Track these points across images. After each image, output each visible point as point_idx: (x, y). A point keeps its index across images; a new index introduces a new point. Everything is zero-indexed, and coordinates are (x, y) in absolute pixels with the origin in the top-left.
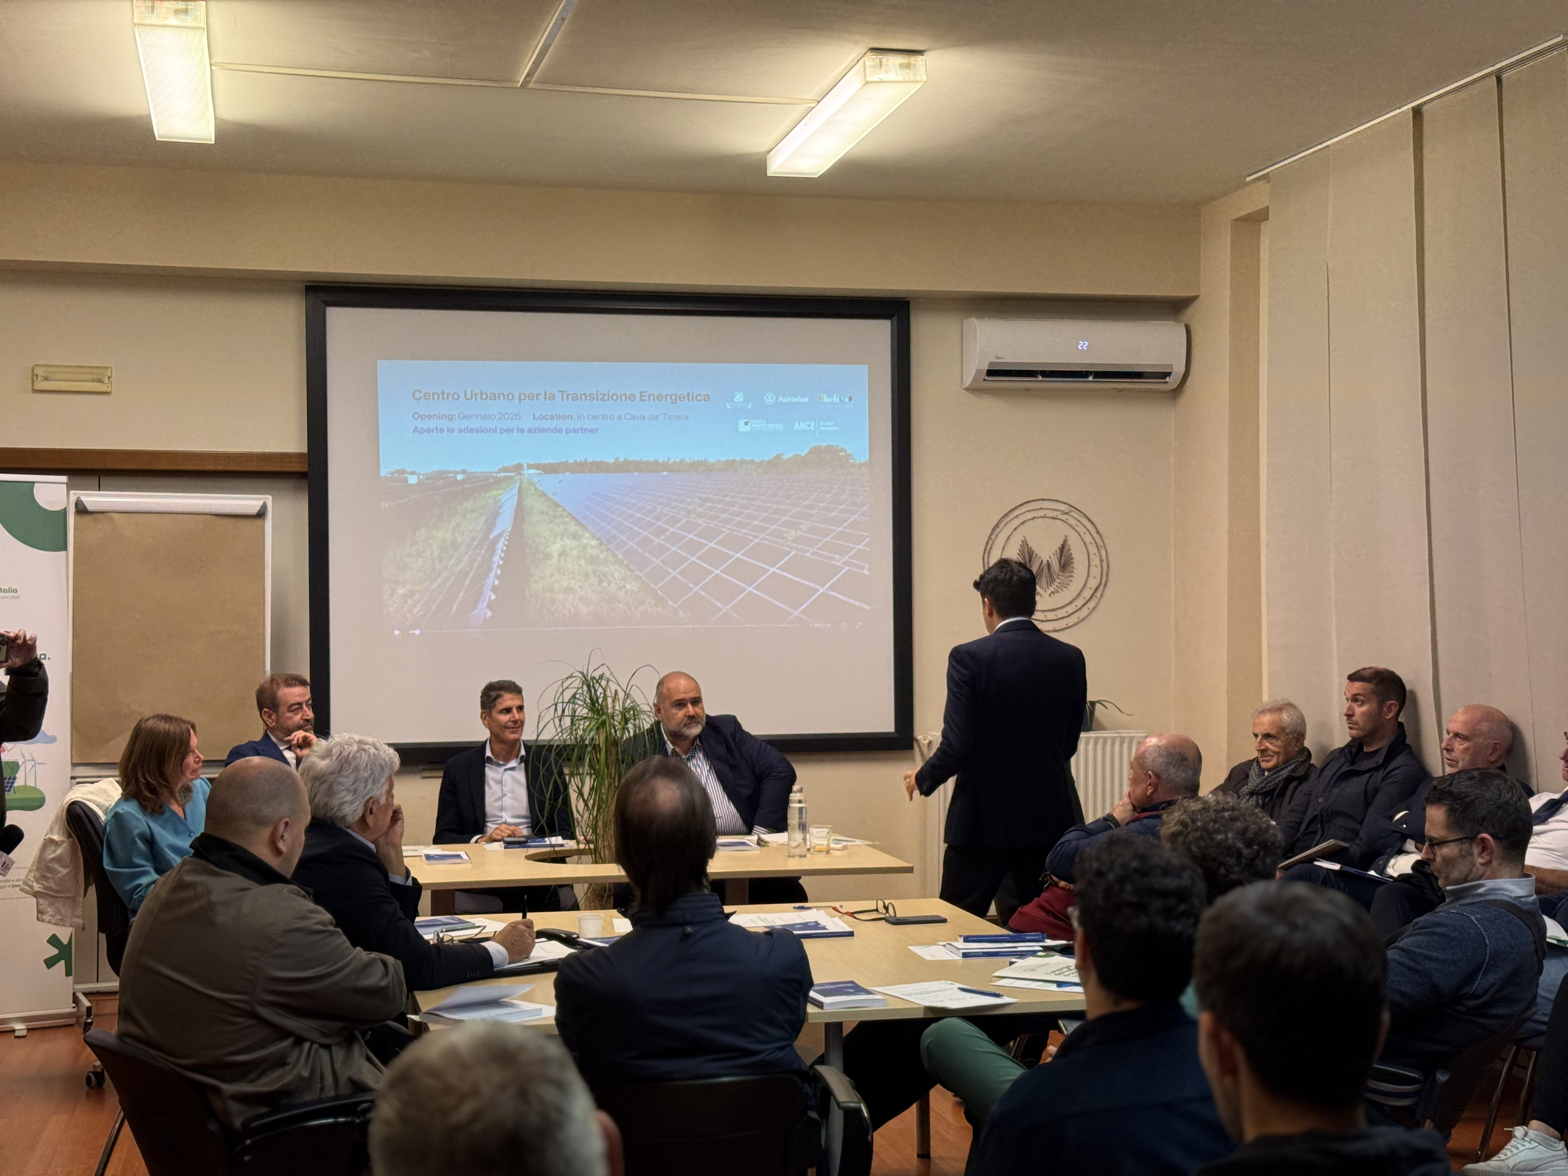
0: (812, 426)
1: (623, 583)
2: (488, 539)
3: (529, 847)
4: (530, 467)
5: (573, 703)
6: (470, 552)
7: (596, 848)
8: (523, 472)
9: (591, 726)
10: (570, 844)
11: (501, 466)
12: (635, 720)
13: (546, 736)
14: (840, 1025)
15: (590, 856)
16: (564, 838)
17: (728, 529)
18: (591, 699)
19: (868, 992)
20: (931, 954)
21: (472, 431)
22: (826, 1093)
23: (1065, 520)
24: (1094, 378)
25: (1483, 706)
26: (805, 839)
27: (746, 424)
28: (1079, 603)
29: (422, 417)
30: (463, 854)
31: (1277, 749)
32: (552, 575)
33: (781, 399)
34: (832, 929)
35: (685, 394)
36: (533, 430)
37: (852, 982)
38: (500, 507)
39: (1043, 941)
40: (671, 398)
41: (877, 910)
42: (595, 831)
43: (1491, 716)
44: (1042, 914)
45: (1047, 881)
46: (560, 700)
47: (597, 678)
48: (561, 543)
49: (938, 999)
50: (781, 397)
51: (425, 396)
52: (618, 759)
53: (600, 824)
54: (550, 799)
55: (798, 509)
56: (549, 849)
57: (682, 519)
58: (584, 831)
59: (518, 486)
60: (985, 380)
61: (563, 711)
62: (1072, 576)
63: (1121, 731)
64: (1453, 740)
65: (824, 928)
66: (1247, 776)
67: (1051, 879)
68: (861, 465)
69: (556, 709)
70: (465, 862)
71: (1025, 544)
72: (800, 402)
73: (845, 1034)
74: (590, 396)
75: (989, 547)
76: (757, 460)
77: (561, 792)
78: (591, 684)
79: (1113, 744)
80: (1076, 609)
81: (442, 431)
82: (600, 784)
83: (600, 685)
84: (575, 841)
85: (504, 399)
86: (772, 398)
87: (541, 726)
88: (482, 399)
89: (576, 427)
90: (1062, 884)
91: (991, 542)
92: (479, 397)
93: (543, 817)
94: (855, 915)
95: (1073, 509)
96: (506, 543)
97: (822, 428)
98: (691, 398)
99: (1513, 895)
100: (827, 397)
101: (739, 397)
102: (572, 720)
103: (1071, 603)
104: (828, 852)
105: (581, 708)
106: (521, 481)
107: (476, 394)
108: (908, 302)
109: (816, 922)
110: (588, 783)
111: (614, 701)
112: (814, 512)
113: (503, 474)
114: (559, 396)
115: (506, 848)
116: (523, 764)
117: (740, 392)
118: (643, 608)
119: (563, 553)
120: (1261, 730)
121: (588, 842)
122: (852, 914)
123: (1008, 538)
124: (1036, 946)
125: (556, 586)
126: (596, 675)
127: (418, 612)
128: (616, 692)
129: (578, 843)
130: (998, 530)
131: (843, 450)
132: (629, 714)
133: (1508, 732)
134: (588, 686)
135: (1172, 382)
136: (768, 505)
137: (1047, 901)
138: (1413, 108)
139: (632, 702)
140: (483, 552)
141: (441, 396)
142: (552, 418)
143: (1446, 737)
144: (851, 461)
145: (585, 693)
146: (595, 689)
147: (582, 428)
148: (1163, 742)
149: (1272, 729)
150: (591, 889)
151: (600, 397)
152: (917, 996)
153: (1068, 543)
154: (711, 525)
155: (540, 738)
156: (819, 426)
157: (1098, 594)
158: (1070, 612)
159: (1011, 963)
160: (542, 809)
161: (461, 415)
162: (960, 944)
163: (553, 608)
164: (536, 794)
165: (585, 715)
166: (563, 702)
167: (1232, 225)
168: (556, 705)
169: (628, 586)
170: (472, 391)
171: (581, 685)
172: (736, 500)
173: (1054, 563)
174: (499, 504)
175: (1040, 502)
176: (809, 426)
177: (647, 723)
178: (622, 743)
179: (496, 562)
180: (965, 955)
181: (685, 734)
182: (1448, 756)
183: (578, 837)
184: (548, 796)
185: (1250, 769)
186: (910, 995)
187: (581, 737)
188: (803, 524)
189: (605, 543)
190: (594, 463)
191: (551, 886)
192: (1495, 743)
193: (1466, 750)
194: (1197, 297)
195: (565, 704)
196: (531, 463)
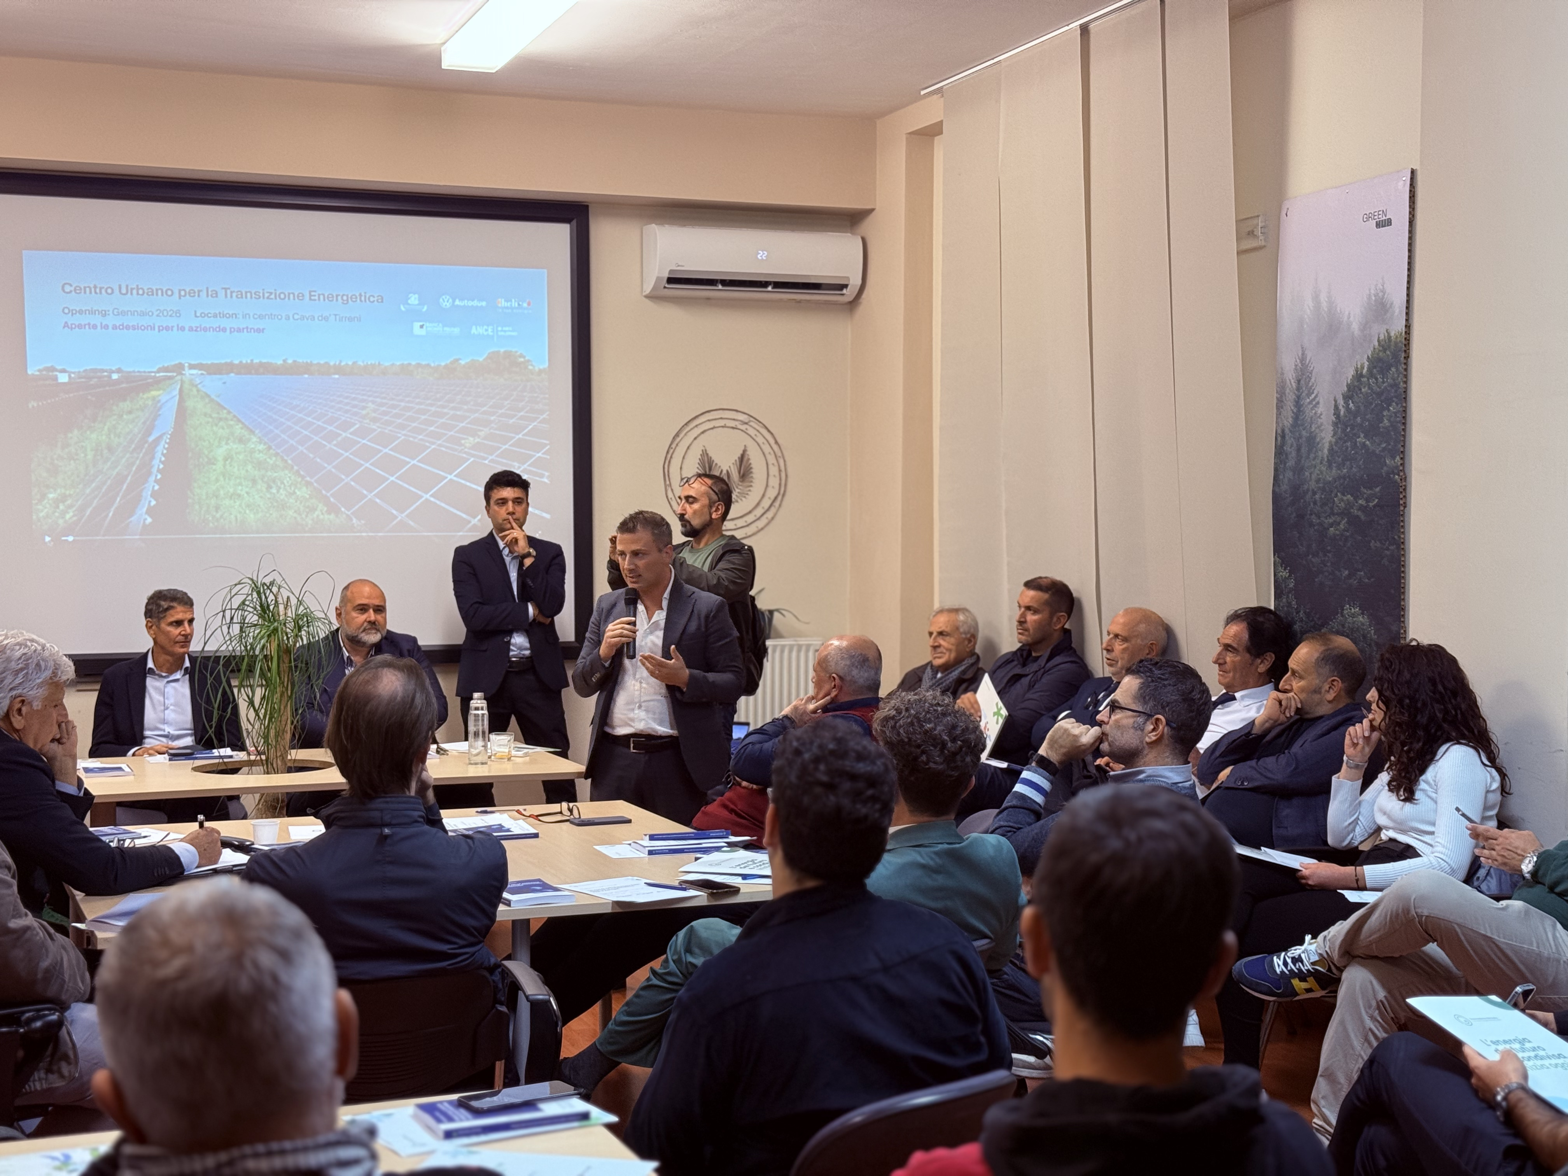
0: (490, 330)
1: (293, 489)
2: (147, 442)
3: (196, 758)
4: (192, 367)
5: (242, 610)
6: (128, 455)
7: (267, 760)
8: (184, 372)
9: (262, 633)
10: (241, 756)
11: (161, 366)
12: (308, 627)
13: (211, 647)
14: (527, 921)
15: (261, 767)
16: (233, 750)
17: (404, 435)
18: (261, 606)
19: (556, 889)
20: (617, 853)
21: (128, 328)
22: (515, 987)
23: (744, 429)
24: (773, 288)
25: (1140, 609)
26: (485, 746)
27: (422, 327)
28: (759, 512)
29: (73, 313)
30: (124, 766)
31: (950, 647)
32: (217, 480)
33: (457, 302)
34: (516, 831)
35: (358, 294)
36: (194, 329)
37: (539, 880)
38: (160, 408)
39: (727, 838)
40: (342, 299)
41: (561, 813)
42: (266, 742)
43: (1148, 618)
44: (725, 813)
45: (731, 781)
46: (229, 607)
47: (268, 584)
48: (225, 447)
49: (626, 894)
50: (457, 300)
51: (75, 290)
52: (290, 667)
53: (272, 733)
54: (218, 709)
55: (477, 415)
56: (217, 761)
57: (355, 424)
58: (255, 741)
59: (179, 387)
60: (665, 287)
61: (232, 618)
62: (751, 486)
63: (798, 639)
64: (1113, 641)
65: (508, 830)
66: (920, 680)
67: (735, 779)
68: (541, 371)
69: (224, 616)
70: (128, 774)
71: (705, 453)
72: (477, 306)
73: (532, 933)
74: (255, 294)
75: (669, 456)
76: (432, 365)
77: (229, 703)
78: (262, 591)
79: (790, 651)
80: (755, 518)
81: (95, 327)
82: (273, 692)
83: (271, 591)
84: (245, 753)
85: (162, 295)
86: (448, 301)
87: (208, 633)
88: (138, 294)
89: (241, 327)
90: (744, 784)
91: (671, 451)
92: (135, 292)
93: (211, 727)
94: (540, 818)
95: (752, 419)
96: (166, 446)
97: (500, 333)
98: (363, 298)
99: (1170, 782)
100: (505, 301)
101: (414, 300)
102: (241, 628)
103: (750, 512)
104: (509, 759)
105: (252, 614)
106: (182, 382)
107: (132, 289)
108: (587, 207)
109: (500, 825)
110: (259, 692)
111: (286, 609)
112: (492, 418)
113: (162, 374)
114: (222, 293)
115: (170, 760)
116: (187, 676)
117: (414, 294)
118: (315, 515)
119: (228, 458)
120: (935, 629)
121: (259, 753)
122: (537, 817)
123: (688, 448)
124: (720, 843)
125: (222, 492)
126: (267, 581)
127: (71, 518)
128: (288, 598)
129: (249, 754)
130: (678, 439)
131: (521, 356)
132: (303, 621)
133: (1164, 634)
134: (259, 593)
135: (849, 294)
136: (445, 410)
137: (730, 800)
138: (1081, 26)
139: (306, 609)
140: (141, 455)
141: (93, 290)
142: (215, 316)
143: (1106, 638)
144: (530, 367)
145: (255, 600)
146: (265, 595)
147: (247, 328)
148: (845, 643)
149: (947, 627)
150: (263, 800)
151: (266, 295)
152: (604, 892)
153: (748, 453)
154: (386, 431)
155: (206, 649)
156: (497, 331)
157: (777, 504)
158: (749, 522)
159: (697, 859)
160: (210, 720)
161: (116, 310)
162: (646, 842)
163: (218, 515)
164: (203, 704)
165: (256, 622)
166: (231, 609)
167: (907, 138)
168: (224, 611)
169: (298, 493)
170: (127, 286)
171: (250, 592)
172: (411, 405)
173: (733, 473)
174: (159, 405)
175: (721, 411)
176: (487, 330)
177: (322, 632)
178: (295, 651)
179: (156, 466)
180: (651, 853)
181: (363, 640)
182: (1108, 657)
183: (249, 748)
184: (216, 706)
185: (924, 673)
186: (598, 891)
187: (251, 644)
188: (482, 430)
189: (273, 447)
190: (261, 364)
191: (220, 797)
192: (1151, 644)
193: (1124, 650)
194: (872, 210)
195: (233, 611)
196: (193, 362)
